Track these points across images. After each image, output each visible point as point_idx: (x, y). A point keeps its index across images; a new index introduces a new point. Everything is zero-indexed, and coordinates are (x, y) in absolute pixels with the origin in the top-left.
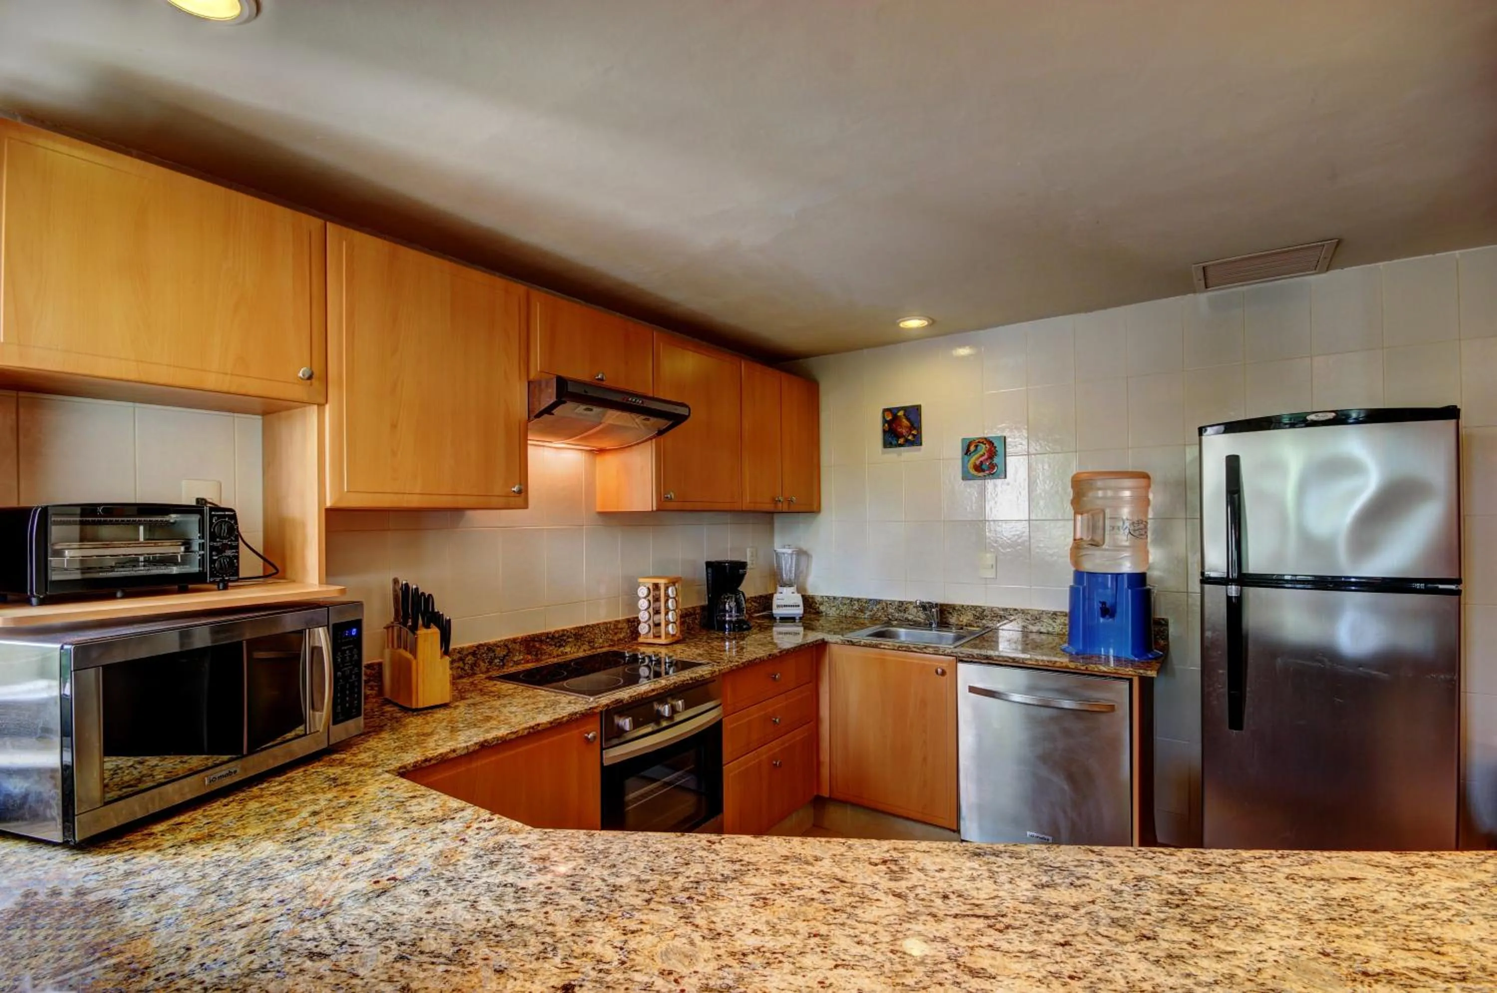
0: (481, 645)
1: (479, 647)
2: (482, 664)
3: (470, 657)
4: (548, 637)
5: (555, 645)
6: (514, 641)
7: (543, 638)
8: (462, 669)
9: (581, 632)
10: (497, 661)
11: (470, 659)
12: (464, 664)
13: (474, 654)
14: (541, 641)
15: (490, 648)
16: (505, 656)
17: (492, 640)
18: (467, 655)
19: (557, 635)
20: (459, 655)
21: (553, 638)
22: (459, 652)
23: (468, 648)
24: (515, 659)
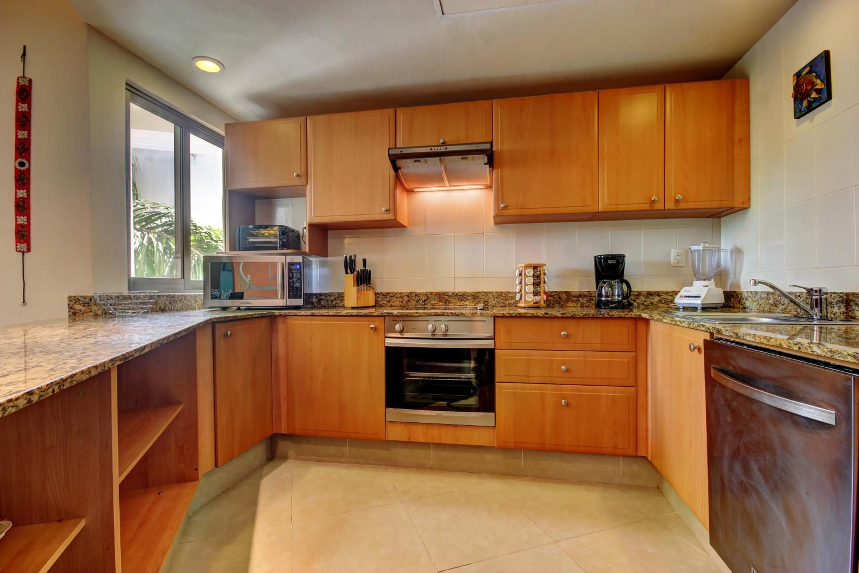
0: (412, 292)
1: (410, 293)
2: (412, 302)
3: (406, 297)
4: (453, 294)
5: (459, 299)
6: (431, 293)
7: (450, 294)
8: (402, 302)
9: (477, 295)
10: (421, 302)
11: (406, 298)
12: (403, 300)
13: (408, 296)
14: (448, 296)
15: (417, 295)
16: (425, 300)
17: (418, 291)
18: (405, 296)
19: (460, 294)
20: (400, 295)
21: (457, 295)
22: (400, 294)
23: (405, 293)
24: (432, 302)
